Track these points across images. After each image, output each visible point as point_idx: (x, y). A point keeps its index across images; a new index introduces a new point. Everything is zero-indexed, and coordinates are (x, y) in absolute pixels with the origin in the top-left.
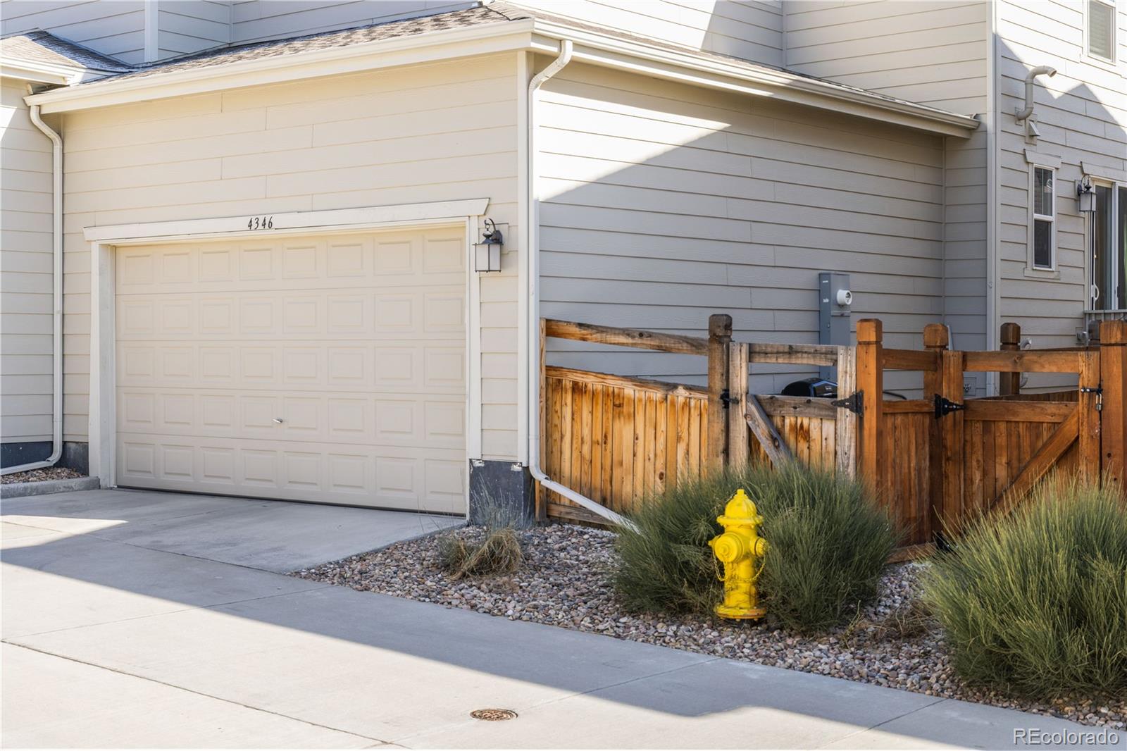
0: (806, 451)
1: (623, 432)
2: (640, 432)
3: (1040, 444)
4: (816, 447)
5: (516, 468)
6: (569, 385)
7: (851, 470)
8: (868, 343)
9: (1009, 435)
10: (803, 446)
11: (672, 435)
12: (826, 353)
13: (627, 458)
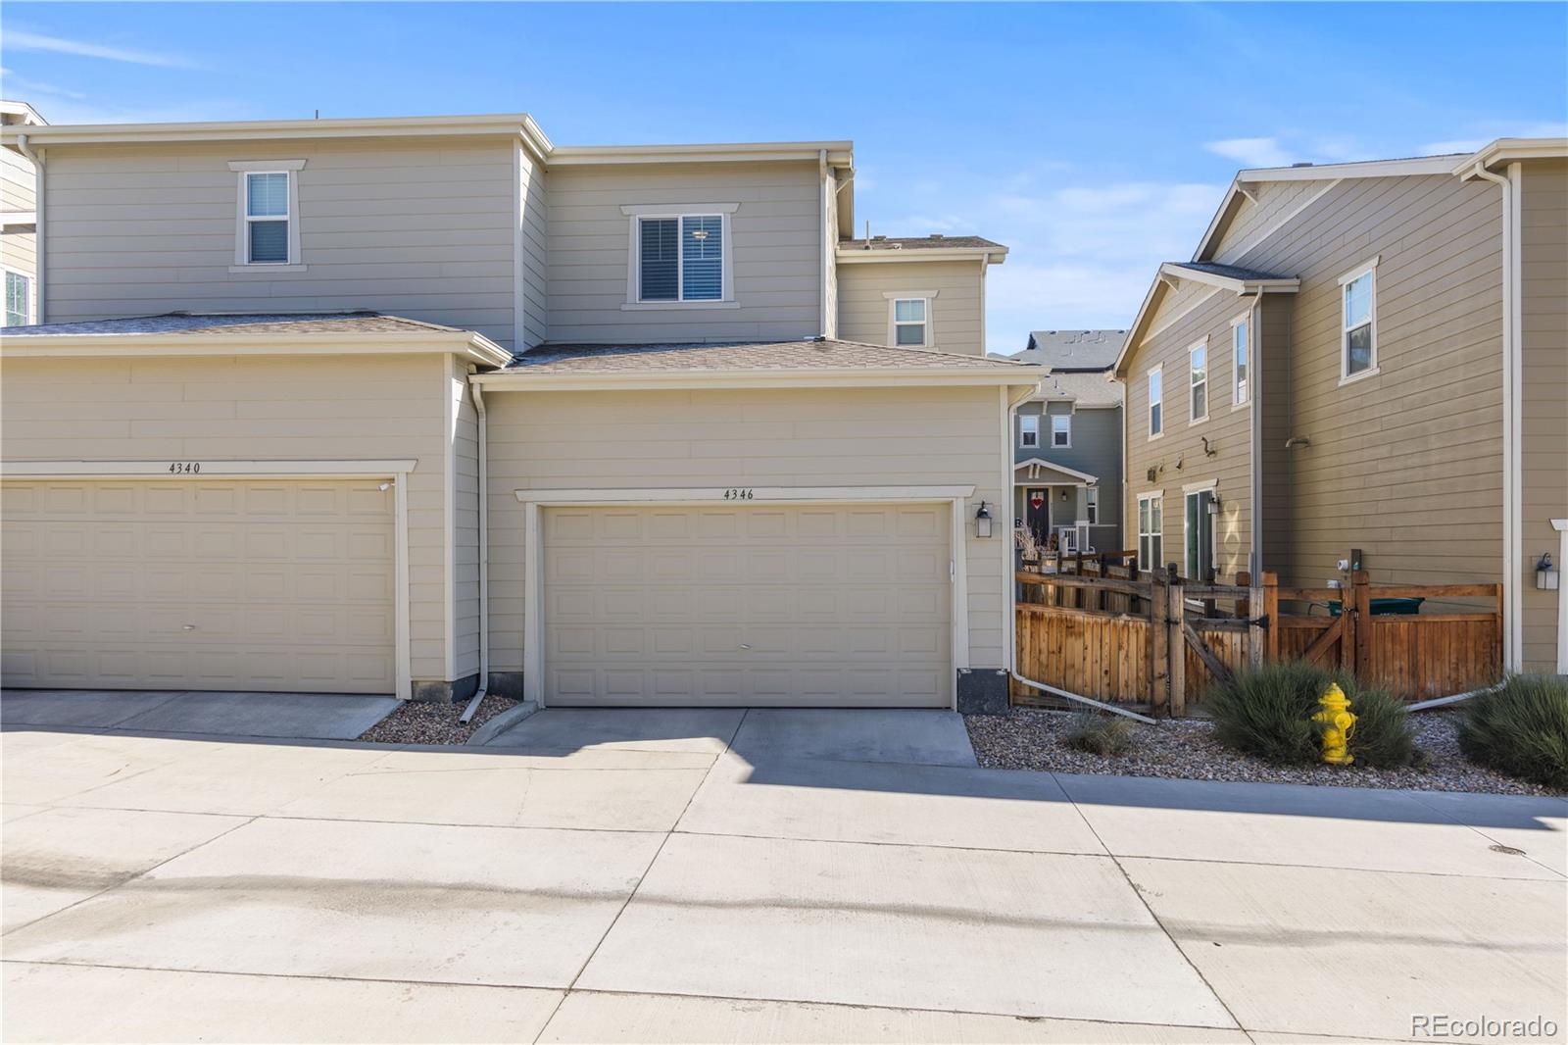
0: (1221, 652)
1: (1074, 646)
2: (1089, 643)
4: (1227, 651)
5: (1001, 673)
6: (1028, 614)
7: (1260, 662)
8: (1272, 586)
10: (1218, 649)
11: (1115, 645)
12: (1239, 592)
13: (1078, 661)
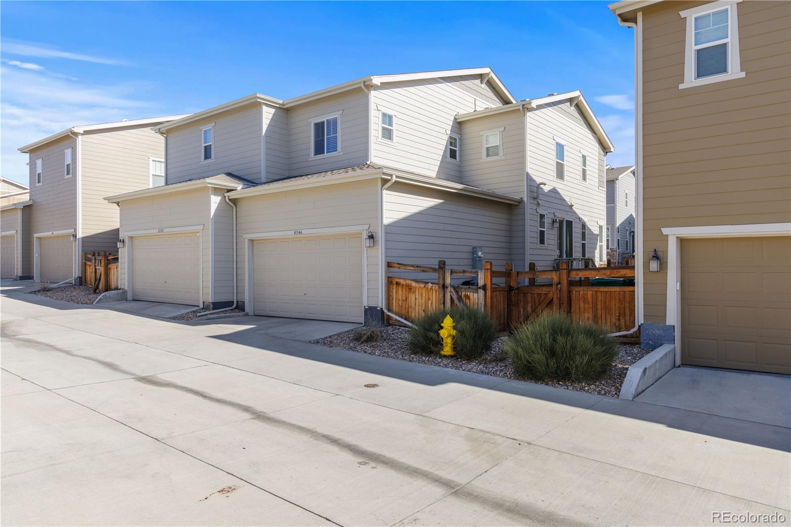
0: (469, 303)
1: (412, 297)
2: (417, 297)
3: (541, 300)
4: (472, 301)
5: (378, 308)
6: (395, 283)
7: (483, 308)
8: (488, 269)
9: (532, 297)
10: (468, 301)
11: (427, 297)
12: (475, 272)
13: (413, 305)
